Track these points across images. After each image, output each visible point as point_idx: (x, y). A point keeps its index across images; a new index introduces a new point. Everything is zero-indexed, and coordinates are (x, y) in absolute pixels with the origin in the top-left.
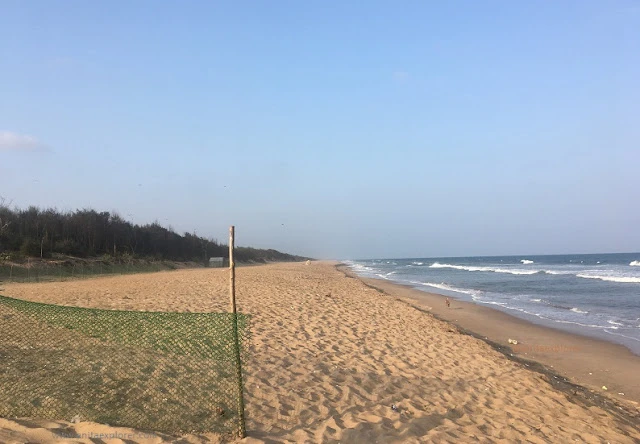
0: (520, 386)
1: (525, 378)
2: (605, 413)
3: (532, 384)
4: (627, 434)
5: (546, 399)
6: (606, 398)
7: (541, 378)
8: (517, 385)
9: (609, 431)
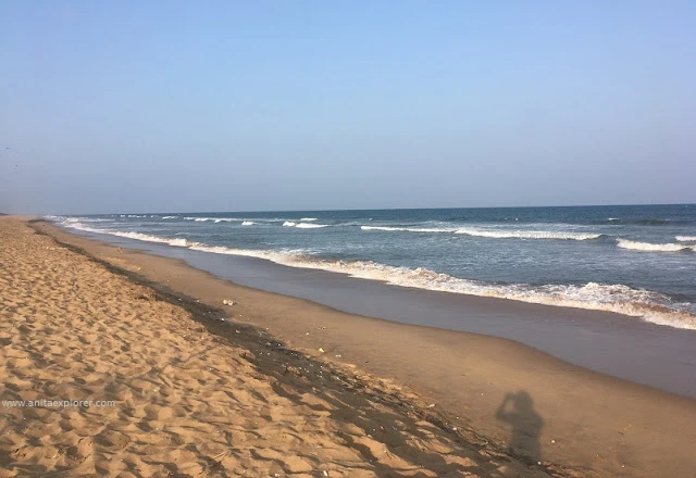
0: (211, 375)
1: (221, 358)
2: (321, 402)
3: (229, 369)
4: (350, 444)
5: (243, 396)
6: (323, 364)
7: (244, 357)
8: (206, 374)
9: (326, 442)
